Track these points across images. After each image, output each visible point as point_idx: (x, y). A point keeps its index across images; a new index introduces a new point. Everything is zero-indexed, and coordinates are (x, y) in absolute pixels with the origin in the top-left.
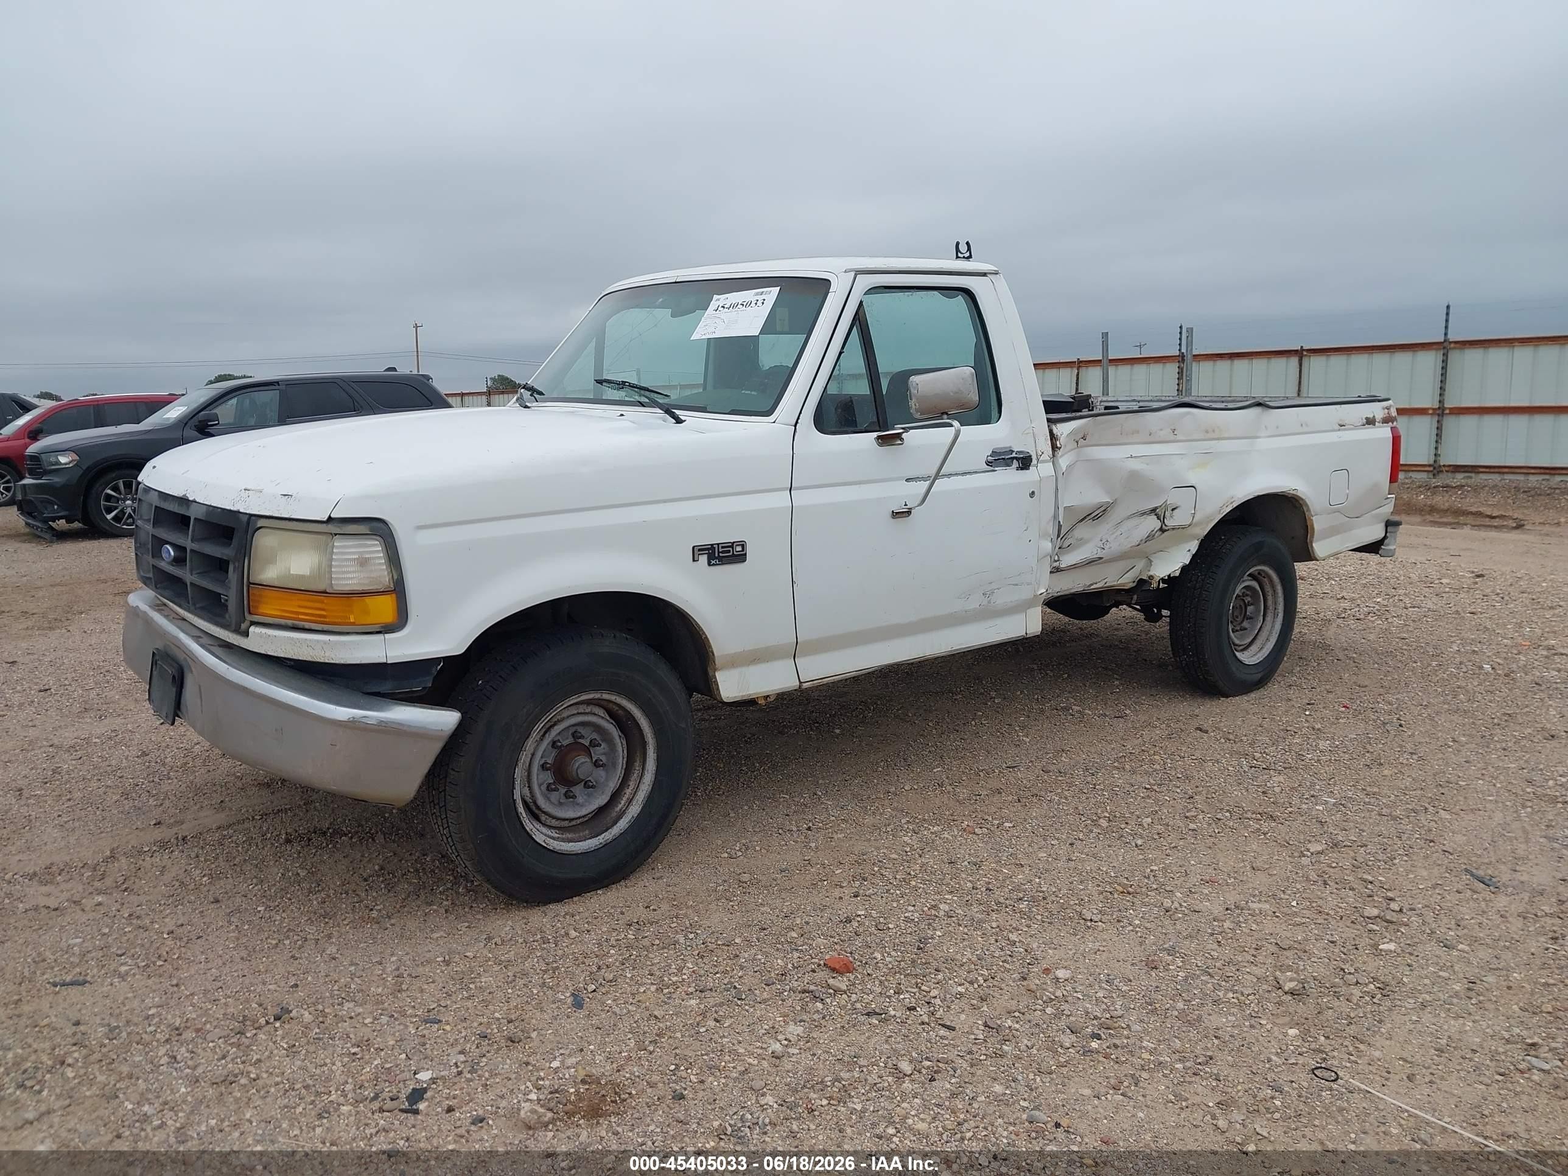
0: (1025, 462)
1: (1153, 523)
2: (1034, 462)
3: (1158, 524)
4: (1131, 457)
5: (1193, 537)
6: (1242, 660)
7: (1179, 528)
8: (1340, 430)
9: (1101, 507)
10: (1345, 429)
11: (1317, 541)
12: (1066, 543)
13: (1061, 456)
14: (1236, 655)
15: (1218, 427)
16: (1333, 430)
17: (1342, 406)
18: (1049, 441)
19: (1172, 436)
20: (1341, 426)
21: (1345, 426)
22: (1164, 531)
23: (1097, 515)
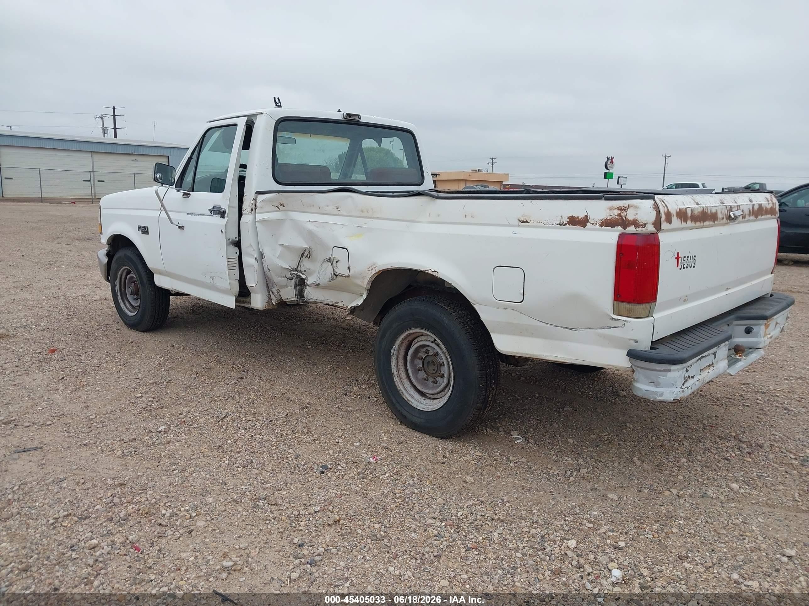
1: (329, 269)
3: (332, 270)
4: (310, 221)
6: (408, 399)
7: (342, 276)
8: (519, 226)
9: (306, 250)
10: (529, 226)
11: (494, 332)
12: (303, 270)
13: (259, 213)
14: (401, 392)
15: (372, 209)
16: (510, 225)
17: (533, 201)
18: (252, 204)
19: (336, 211)
20: (522, 222)
21: (529, 223)
22: (336, 276)
23: (307, 255)
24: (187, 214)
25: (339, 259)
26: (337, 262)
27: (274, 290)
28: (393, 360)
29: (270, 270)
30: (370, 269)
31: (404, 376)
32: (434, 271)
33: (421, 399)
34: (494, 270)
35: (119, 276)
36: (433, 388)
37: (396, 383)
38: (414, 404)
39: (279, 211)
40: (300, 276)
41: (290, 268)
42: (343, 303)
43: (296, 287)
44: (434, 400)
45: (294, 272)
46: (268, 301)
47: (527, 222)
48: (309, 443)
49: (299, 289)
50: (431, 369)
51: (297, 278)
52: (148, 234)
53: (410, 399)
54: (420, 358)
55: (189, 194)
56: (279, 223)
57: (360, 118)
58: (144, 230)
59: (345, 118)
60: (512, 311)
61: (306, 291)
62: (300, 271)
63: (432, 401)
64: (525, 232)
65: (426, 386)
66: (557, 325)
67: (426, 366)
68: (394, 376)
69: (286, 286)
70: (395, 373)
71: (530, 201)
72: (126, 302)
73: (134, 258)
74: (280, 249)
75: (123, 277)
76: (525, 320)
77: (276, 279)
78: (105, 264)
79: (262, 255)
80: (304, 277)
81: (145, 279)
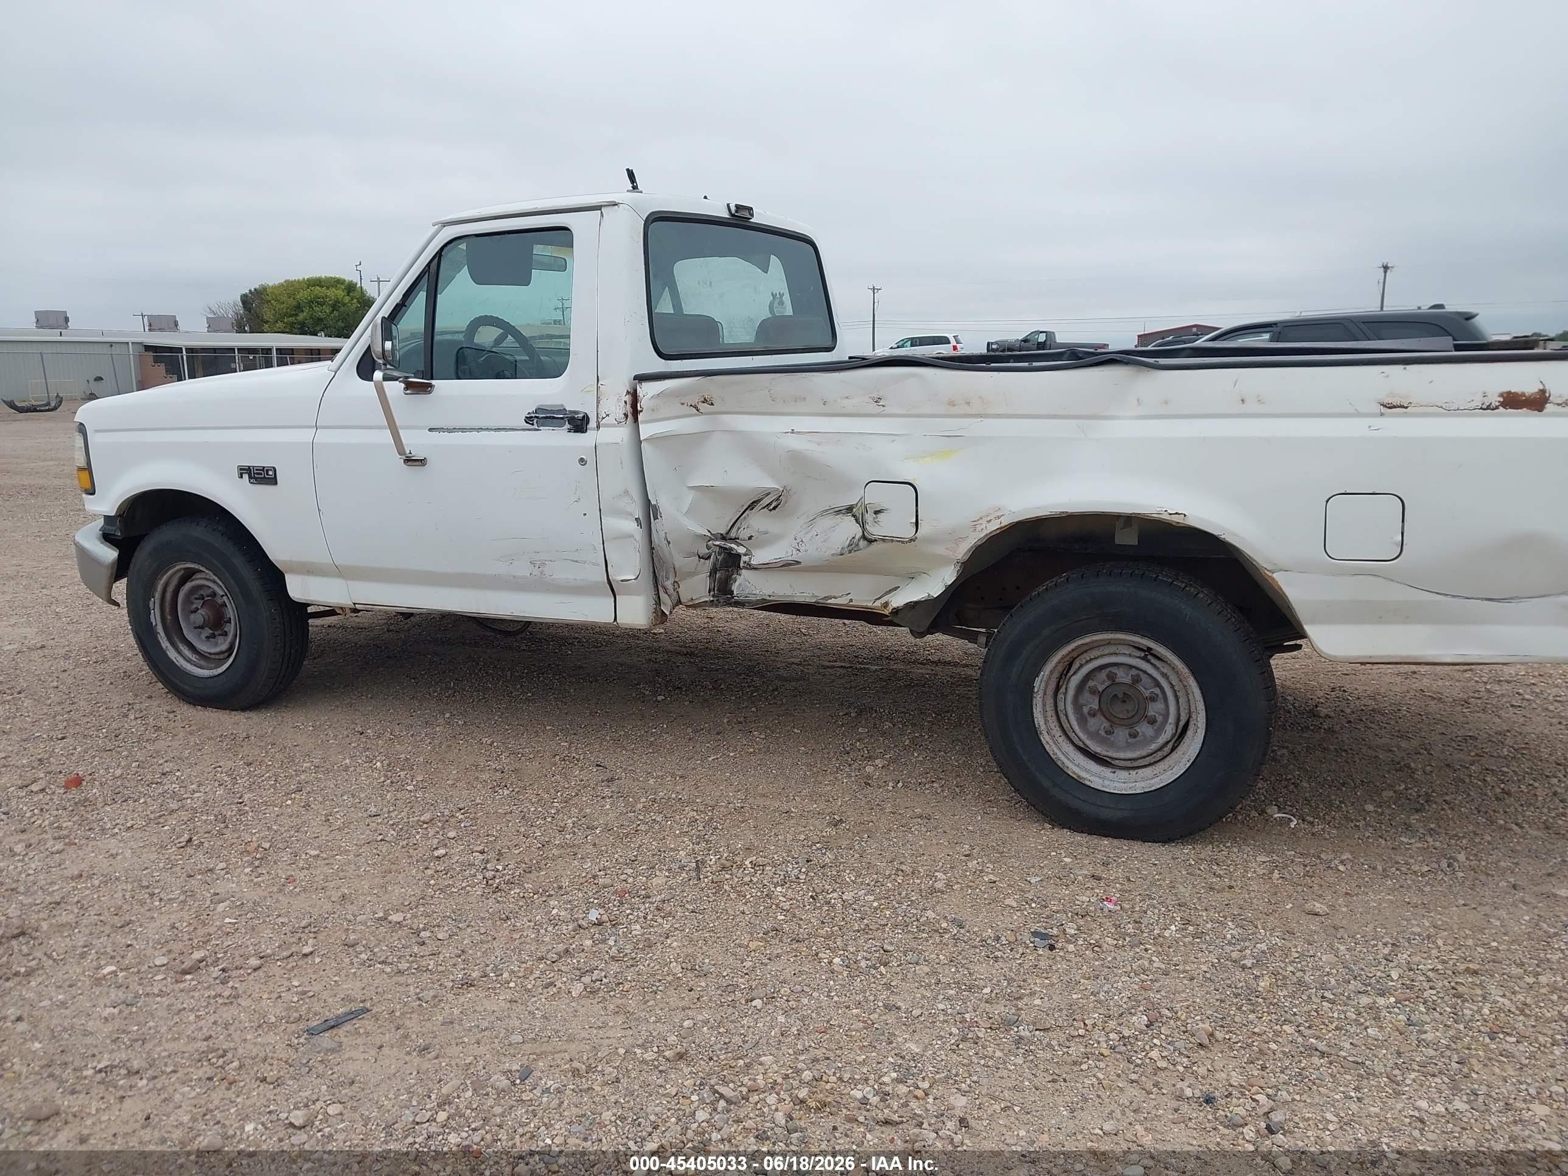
0: (579, 424)
1: (849, 528)
2: (593, 424)
3: (856, 530)
4: (793, 432)
5: (942, 561)
6: (1079, 776)
7: (892, 541)
8: (1382, 415)
9: (768, 494)
10: (1406, 415)
11: (1313, 622)
12: (743, 534)
13: (646, 422)
14: (1059, 763)
15: (980, 397)
16: (1358, 415)
17: (1408, 367)
18: (626, 402)
19: (873, 408)
20: (1390, 408)
21: (1406, 408)
22: (870, 541)
23: (770, 504)
24: (431, 430)
25: (885, 506)
26: (876, 513)
27: (669, 584)
28: (1038, 701)
29: (669, 543)
30: (984, 521)
31: (1058, 733)
32: (1176, 513)
33: (1106, 772)
34: (1327, 501)
35: (160, 588)
36: (1129, 746)
37: (1047, 747)
38: (1096, 783)
39: (695, 415)
40: (731, 549)
41: (709, 534)
42: (849, 597)
43: (713, 573)
44: (1140, 771)
45: (718, 543)
46: (655, 609)
47: (1402, 407)
48: (942, 892)
49: (720, 578)
50: (1119, 710)
51: (720, 554)
52: (276, 483)
53: (1083, 774)
54: (1093, 691)
55: (430, 385)
56: (698, 439)
57: (752, 215)
58: (262, 476)
59: (733, 215)
60: (1372, 578)
61: (740, 580)
62: (734, 540)
63: (1133, 772)
64: (1396, 426)
65: (1111, 745)
66: (1469, 596)
67: (1104, 707)
68: (1041, 733)
69: (691, 574)
70: (1043, 727)
71: (1401, 367)
72: (181, 647)
73: (217, 541)
74: (689, 497)
75: (170, 589)
76: (1399, 593)
77: (680, 560)
78: (113, 563)
79: (650, 511)
80: (741, 550)
81: (255, 587)
